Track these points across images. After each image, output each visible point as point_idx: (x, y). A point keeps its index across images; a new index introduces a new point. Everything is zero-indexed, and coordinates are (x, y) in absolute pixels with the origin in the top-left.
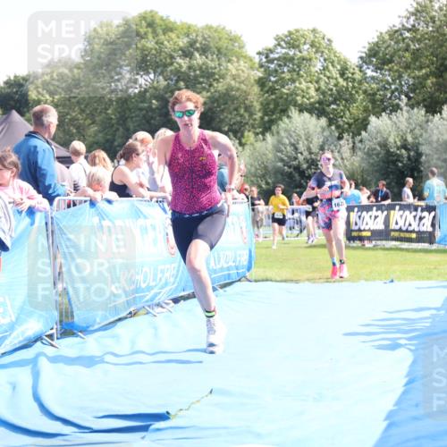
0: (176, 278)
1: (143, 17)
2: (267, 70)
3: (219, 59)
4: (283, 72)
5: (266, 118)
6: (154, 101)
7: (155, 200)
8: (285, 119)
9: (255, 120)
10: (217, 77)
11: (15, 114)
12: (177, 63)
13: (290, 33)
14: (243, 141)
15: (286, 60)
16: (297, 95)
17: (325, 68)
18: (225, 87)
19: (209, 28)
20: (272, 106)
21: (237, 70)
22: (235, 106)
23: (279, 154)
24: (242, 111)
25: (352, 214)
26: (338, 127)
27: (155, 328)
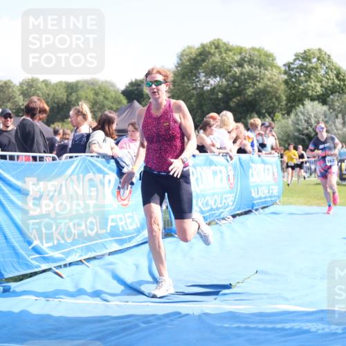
0: (234, 202)
1: (212, 43)
2: (290, 75)
3: (260, 68)
4: (300, 76)
5: (289, 104)
6: (220, 94)
7: (221, 154)
8: (301, 106)
9: (282, 106)
10: (258, 79)
11: (136, 103)
12: (235, 71)
13: (305, 52)
14: (275, 118)
15: (301, 68)
16: (308, 90)
17: (327, 73)
18: (264, 85)
19: (253, 49)
20: (292, 97)
21: (271, 75)
22: (270, 97)
23: (297, 126)
24: (274, 100)
25: (343, 164)
26: (334, 110)
27: (222, 233)
